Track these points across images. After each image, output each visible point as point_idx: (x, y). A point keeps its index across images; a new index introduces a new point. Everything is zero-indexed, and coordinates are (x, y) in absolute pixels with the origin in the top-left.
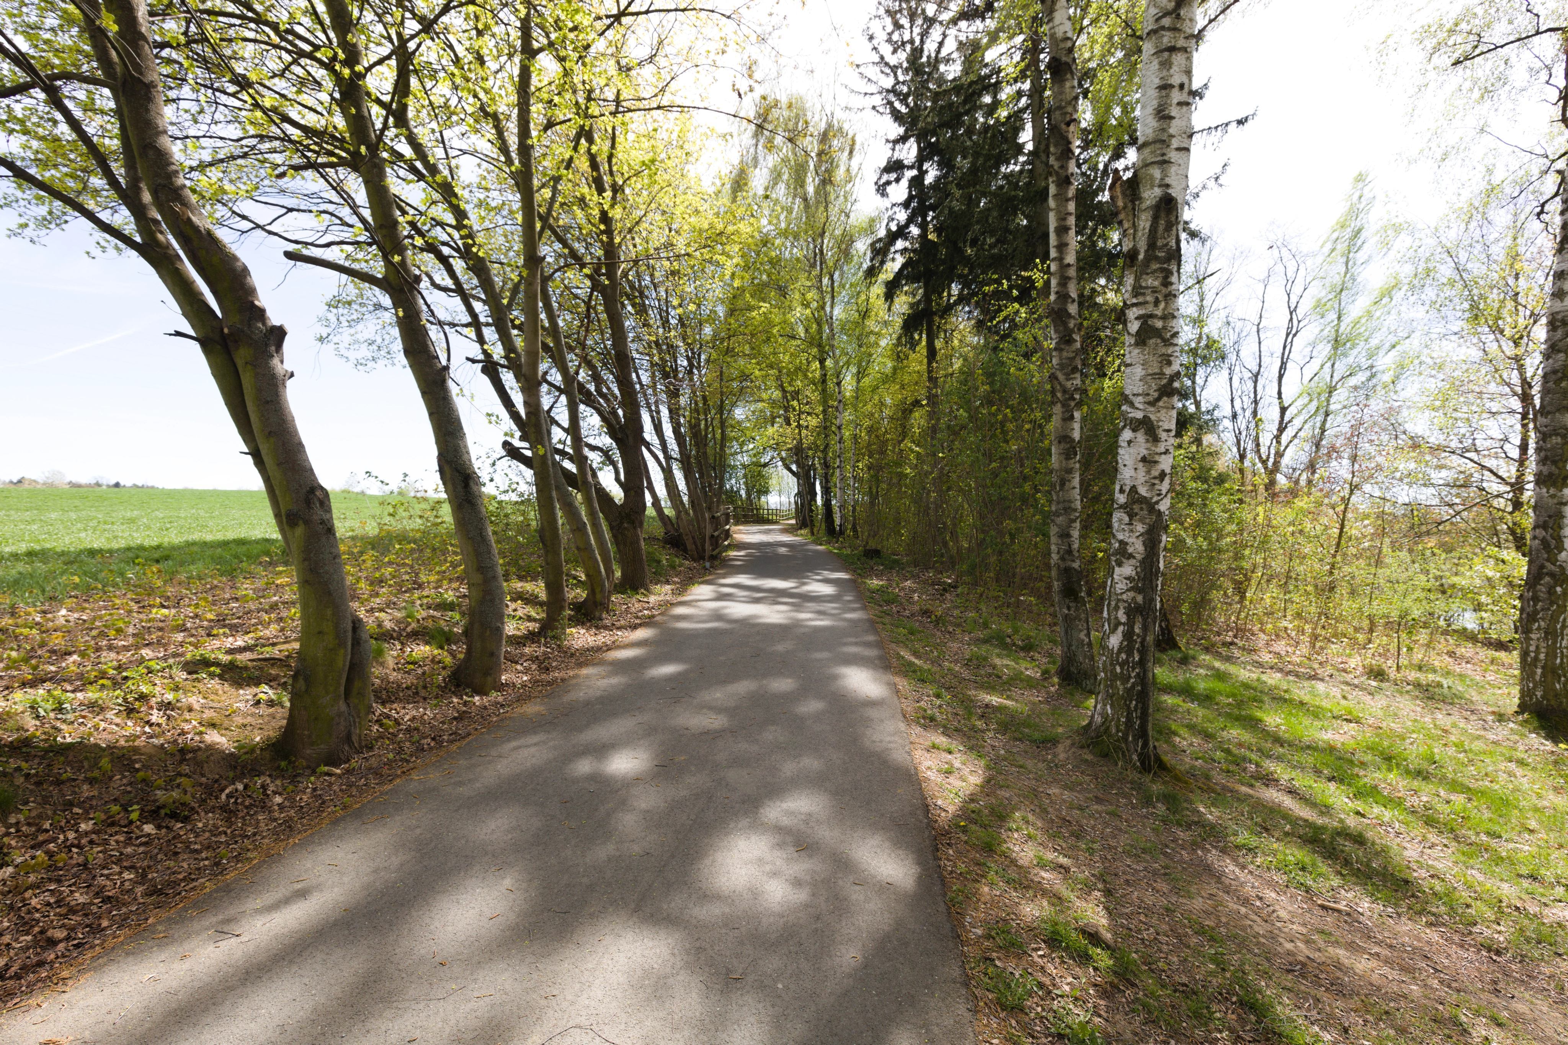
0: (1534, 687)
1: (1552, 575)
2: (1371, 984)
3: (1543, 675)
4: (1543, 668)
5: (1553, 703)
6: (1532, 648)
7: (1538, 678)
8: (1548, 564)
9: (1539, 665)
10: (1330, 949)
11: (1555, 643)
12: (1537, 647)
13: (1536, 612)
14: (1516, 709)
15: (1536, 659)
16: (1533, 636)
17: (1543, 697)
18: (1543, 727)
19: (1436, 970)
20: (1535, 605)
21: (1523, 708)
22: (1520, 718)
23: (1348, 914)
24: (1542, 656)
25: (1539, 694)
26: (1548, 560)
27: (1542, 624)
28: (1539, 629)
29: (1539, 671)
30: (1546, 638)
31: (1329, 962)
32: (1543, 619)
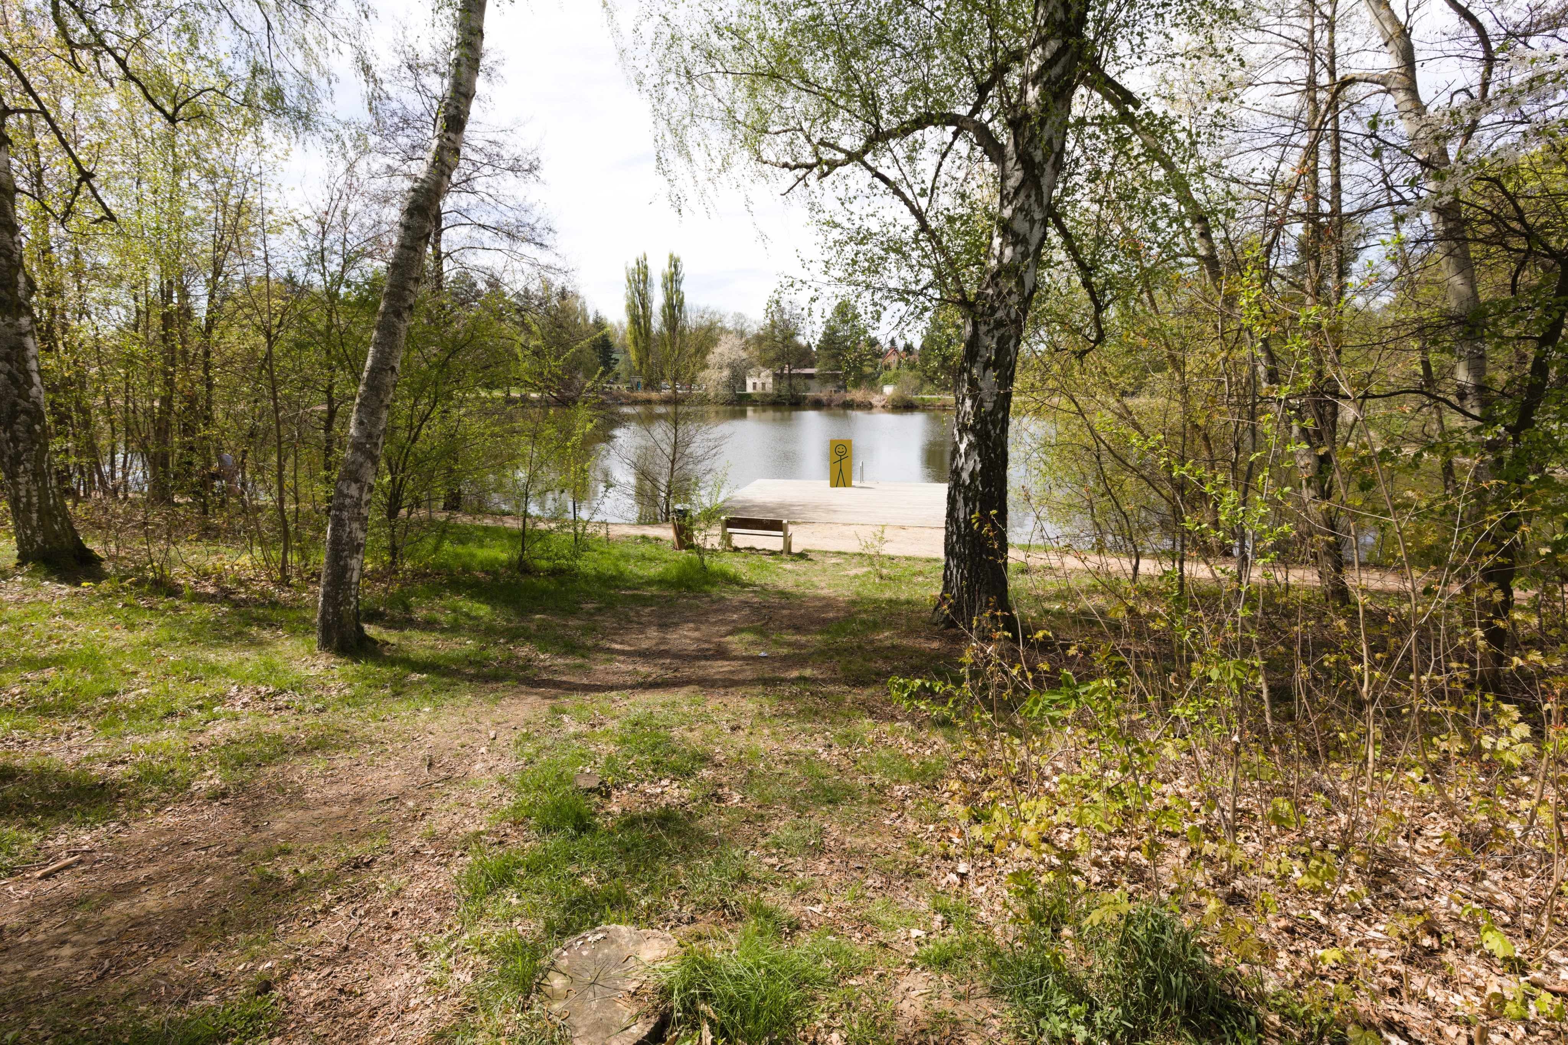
0: (33, 534)
1: (27, 412)
2: (180, 911)
3: (40, 518)
4: (38, 511)
5: (55, 545)
6: (22, 493)
7: (35, 523)
8: (20, 401)
9: (34, 509)
10: (107, 913)
11: (45, 484)
12: (28, 491)
13: (18, 454)
14: (16, 561)
15: (29, 504)
16: (20, 480)
17: (43, 541)
18: (53, 573)
19: (206, 849)
20: (16, 447)
21: (24, 558)
22: (25, 569)
23: (80, 862)
24: (35, 500)
25: (39, 539)
26: (20, 396)
27: (28, 465)
28: (25, 471)
29: (35, 516)
30: (35, 481)
31: (122, 926)
32: (28, 461)
